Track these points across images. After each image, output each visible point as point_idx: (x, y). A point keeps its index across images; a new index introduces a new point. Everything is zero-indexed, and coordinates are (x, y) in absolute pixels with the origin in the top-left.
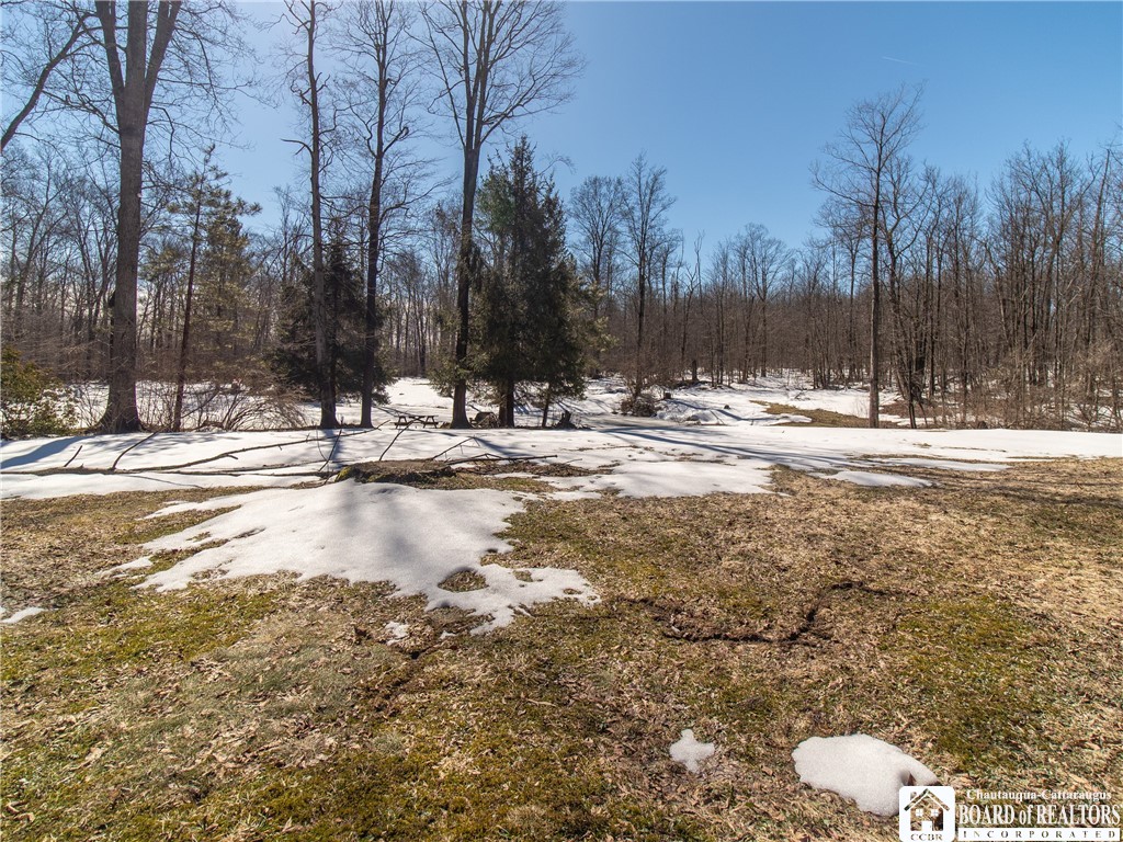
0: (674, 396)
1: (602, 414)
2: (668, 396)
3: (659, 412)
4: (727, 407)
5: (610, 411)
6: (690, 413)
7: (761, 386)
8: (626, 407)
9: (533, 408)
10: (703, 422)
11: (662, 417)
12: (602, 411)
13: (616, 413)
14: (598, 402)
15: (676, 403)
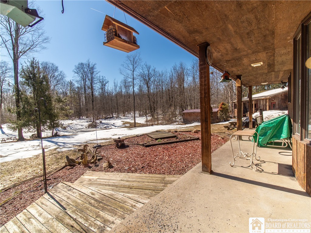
0: (103, 122)
1: (82, 128)
2: (101, 122)
3: (97, 127)
4: (114, 124)
5: (85, 127)
6: (105, 126)
7: (128, 117)
8: (90, 126)
9: (61, 129)
10: (107, 128)
11: (98, 128)
12: (83, 128)
13: (86, 128)
14: (82, 125)
15: (102, 124)
